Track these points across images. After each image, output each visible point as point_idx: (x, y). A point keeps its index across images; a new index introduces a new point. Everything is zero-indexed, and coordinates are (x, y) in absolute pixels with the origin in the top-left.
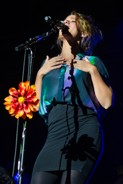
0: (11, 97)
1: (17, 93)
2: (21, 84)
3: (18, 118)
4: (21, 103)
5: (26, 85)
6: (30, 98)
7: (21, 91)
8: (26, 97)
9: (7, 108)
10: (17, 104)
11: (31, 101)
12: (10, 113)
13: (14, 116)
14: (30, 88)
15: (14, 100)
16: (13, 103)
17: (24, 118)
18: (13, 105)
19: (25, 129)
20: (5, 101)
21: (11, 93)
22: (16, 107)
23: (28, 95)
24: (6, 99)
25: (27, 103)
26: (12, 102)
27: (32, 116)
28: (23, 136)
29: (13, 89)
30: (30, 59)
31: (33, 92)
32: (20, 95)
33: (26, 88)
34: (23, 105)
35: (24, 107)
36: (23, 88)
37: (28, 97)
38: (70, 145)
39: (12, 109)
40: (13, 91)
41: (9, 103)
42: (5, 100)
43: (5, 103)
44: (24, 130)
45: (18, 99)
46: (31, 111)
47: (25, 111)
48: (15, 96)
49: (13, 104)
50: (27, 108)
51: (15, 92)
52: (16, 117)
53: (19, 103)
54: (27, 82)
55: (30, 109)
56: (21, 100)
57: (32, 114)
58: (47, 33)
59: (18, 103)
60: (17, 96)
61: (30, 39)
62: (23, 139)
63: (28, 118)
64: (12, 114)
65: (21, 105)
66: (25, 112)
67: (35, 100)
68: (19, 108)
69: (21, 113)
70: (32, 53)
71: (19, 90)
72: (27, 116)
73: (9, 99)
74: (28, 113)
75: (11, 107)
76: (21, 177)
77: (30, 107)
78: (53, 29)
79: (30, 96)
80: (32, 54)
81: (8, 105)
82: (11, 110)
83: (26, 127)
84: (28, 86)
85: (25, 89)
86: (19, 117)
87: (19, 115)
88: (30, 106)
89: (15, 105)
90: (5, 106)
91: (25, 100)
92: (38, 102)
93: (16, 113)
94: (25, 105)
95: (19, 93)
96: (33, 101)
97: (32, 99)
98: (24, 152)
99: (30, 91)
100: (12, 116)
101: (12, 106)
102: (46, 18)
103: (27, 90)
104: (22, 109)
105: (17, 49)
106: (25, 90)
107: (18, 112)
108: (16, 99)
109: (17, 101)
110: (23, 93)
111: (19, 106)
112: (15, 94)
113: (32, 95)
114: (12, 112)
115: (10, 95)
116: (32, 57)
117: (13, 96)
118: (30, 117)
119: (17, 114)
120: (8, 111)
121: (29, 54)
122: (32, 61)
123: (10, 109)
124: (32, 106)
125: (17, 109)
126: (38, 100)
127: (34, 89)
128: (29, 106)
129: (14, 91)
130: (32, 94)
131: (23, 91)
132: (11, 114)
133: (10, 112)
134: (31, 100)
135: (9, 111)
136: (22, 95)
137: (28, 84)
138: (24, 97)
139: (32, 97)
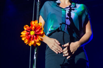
0: (26, 31)
1: (29, 28)
2: (32, 22)
3: (30, 45)
4: (33, 35)
5: (35, 23)
6: (38, 32)
7: (32, 27)
8: (36, 31)
9: (23, 39)
10: (29, 36)
11: (39, 33)
12: (25, 42)
13: (28, 44)
14: (38, 25)
15: (27, 33)
16: (27, 35)
17: (35, 45)
19: (35, 53)
20: (22, 35)
21: (25, 29)
23: (37, 29)
24: (22, 33)
25: (36, 35)
26: (26, 35)
27: (40, 44)
28: (35, 58)
29: (27, 26)
30: (38, 5)
31: (40, 28)
32: (31, 30)
33: (35, 25)
34: (33, 37)
35: (34, 38)
36: (33, 25)
37: (37, 31)
38: (69, 63)
39: (26, 40)
40: (26, 27)
41: (25, 35)
43: (22, 36)
44: (35, 54)
45: (30, 32)
46: (39, 40)
47: (35, 40)
50: (36, 38)
52: (29, 45)
54: (36, 21)
55: (39, 39)
56: (32, 33)
57: (40, 43)
60: (29, 31)
62: (35, 60)
63: (37, 45)
64: (27, 43)
66: (35, 42)
67: (42, 32)
68: (31, 39)
69: (33, 42)
71: (31, 27)
72: (36, 44)
73: (24, 33)
75: (26, 38)
79: (38, 30)
80: (39, 2)
81: (24, 37)
82: (26, 41)
83: (36, 52)
84: (37, 24)
86: (31, 45)
87: (31, 43)
89: (28, 37)
90: (22, 38)
91: (35, 33)
93: (29, 42)
94: (35, 37)
95: (31, 28)
96: (40, 33)
97: (40, 32)
99: (38, 27)
100: (26, 44)
101: (27, 38)
103: (36, 26)
104: (33, 39)
106: (35, 26)
107: (31, 42)
108: (29, 33)
109: (30, 34)
110: (33, 29)
111: (31, 37)
112: (28, 29)
113: (40, 30)
114: (26, 42)
116: (39, 4)
117: (27, 31)
118: (39, 44)
120: (23, 41)
121: (37, 2)
122: (39, 6)
123: (25, 39)
125: (30, 39)
127: (41, 25)
128: (38, 37)
129: (27, 27)
131: (33, 27)
132: (25, 43)
135: (24, 41)
136: (33, 30)
138: (34, 31)
139: (40, 31)
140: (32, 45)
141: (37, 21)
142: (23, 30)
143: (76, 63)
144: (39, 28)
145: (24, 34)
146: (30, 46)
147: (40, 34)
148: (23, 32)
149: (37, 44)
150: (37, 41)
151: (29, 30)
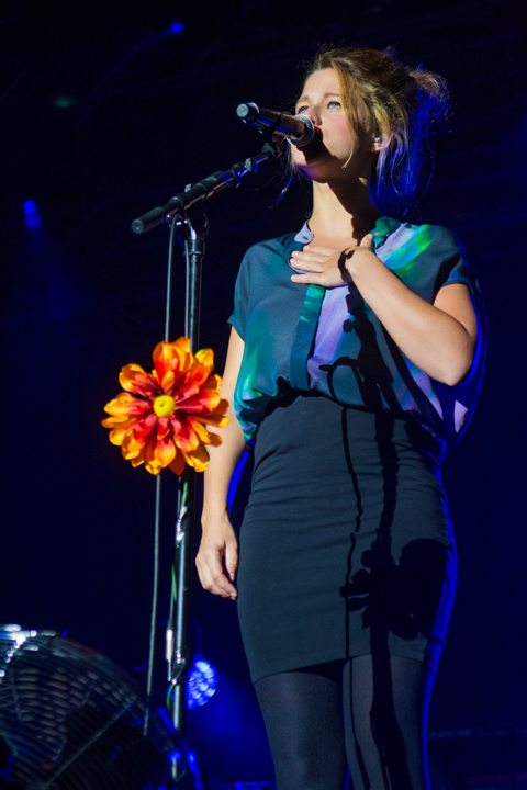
0: (129, 399)
1: (149, 381)
2: (161, 348)
3: (156, 472)
4: (166, 417)
5: (179, 352)
6: (195, 399)
7: (161, 374)
8: (181, 396)
9: (117, 439)
10: (149, 421)
11: (200, 407)
12: (128, 457)
13: (143, 466)
14: (192, 361)
15: (138, 407)
16: (134, 420)
17: (179, 471)
18: (138, 428)
19: (183, 510)
20: (108, 416)
21: (127, 385)
22: (148, 432)
23: (189, 386)
24: (108, 405)
25: (186, 416)
26: (131, 416)
28: (180, 536)
29: (134, 367)
30: (190, 257)
31: (206, 376)
32: (158, 391)
33: (178, 364)
34: (170, 425)
35: (176, 432)
36: (168, 364)
37: (187, 395)
39: (133, 441)
40: (131, 375)
41: (123, 419)
42: (106, 409)
43: (108, 422)
44: (181, 516)
45: (151, 403)
46: (201, 442)
47: (178, 444)
48: (141, 393)
49: (134, 423)
50: (185, 434)
51: (141, 378)
52: (148, 468)
53: (158, 419)
54: (180, 341)
55: (198, 436)
56: (162, 406)
58: (248, 162)
59: (155, 418)
60: (149, 393)
61: (188, 188)
62: (179, 549)
63: (192, 469)
64: (136, 460)
65: (164, 423)
66: (178, 451)
67: (213, 403)
68: (160, 437)
69: (166, 455)
70: (194, 235)
71: (154, 373)
72: (187, 464)
73: (119, 405)
74: (191, 454)
75: (130, 433)
76: (178, 688)
77: (197, 430)
78: (267, 147)
79: (195, 390)
80: (197, 239)
81: (118, 426)
82: (130, 447)
83: (186, 504)
84: (187, 355)
85: (174, 367)
86: (158, 467)
87: (161, 460)
88: (197, 426)
89: (143, 425)
90: (108, 430)
91: (177, 405)
92: (225, 411)
93: (147, 454)
94: (177, 425)
95: (155, 381)
96: (205, 407)
97: (203, 402)
98: (185, 594)
99: (195, 373)
100: (134, 466)
101: (134, 431)
102: (242, 111)
103: (181, 369)
104: (169, 438)
105: (138, 226)
106: (176, 371)
107: (156, 451)
108: (144, 404)
109: (150, 411)
110: (169, 382)
111: (156, 427)
112: (140, 388)
113: (201, 388)
114: (133, 452)
115: (123, 390)
116: (197, 249)
117: (134, 395)
118: (200, 465)
119: (152, 458)
120: (118, 448)
121: (186, 242)
122: (198, 263)
123: (127, 441)
124: (205, 425)
125: (151, 437)
126: (224, 404)
127: (207, 364)
128: (191, 428)
129: (138, 377)
130: (201, 382)
131: (169, 375)
132: (130, 461)
133: (128, 452)
134: (200, 404)
135: (124, 449)
136: (166, 389)
137: (185, 347)
138: (173, 395)
139: (203, 394)
140: (165, 471)
141: (185, 341)
142: (117, 391)
143: (397, 563)
144: (199, 377)
145: (118, 410)
146: (155, 477)
147: (206, 409)
148: (113, 402)
149: (191, 463)
150: (189, 448)
151: (144, 390)
